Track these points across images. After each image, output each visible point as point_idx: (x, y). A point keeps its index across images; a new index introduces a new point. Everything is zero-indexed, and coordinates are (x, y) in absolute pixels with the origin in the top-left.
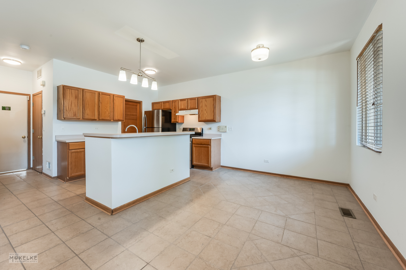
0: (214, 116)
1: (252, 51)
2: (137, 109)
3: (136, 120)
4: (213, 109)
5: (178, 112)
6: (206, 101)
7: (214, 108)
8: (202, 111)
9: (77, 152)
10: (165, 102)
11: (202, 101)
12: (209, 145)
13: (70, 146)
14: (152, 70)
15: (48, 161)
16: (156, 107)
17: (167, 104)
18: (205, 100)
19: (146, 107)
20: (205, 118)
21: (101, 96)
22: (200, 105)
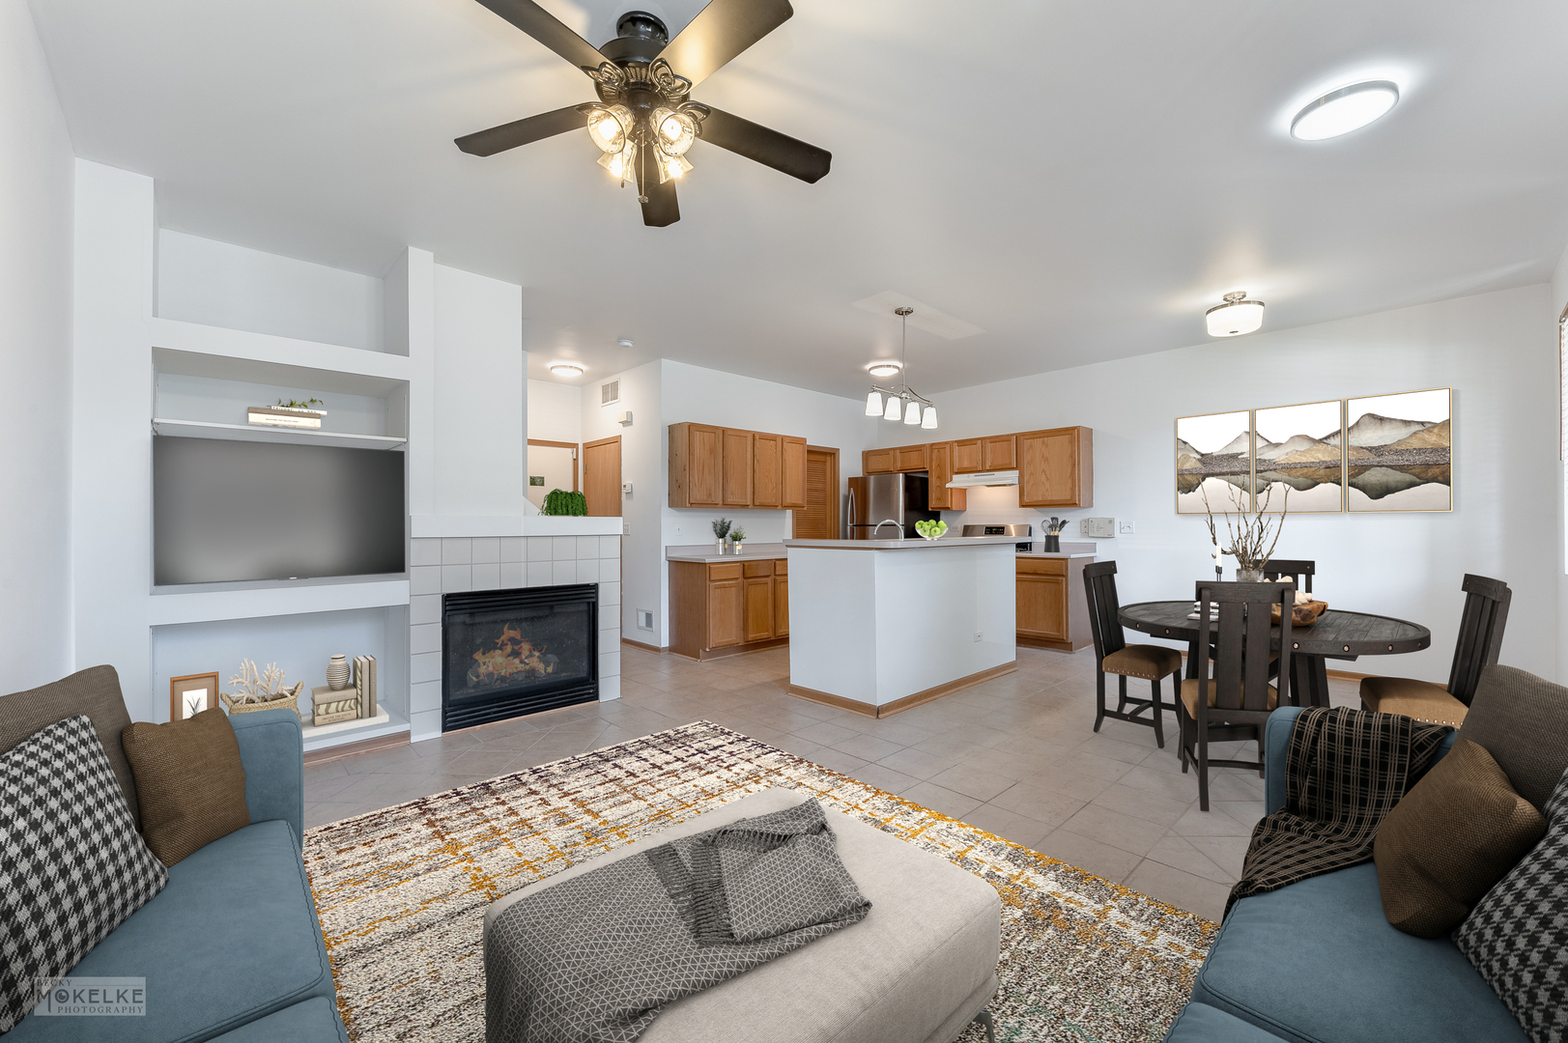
0: (1073, 489)
1: (1208, 312)
2: (825, 471)
3: (825, 504)
4: (1069, 470)
5: (951, 480)
6: (1047, 446)
7: (1074, 465)
8: (1032, 474)
9: (724, 587)
10: (904, 450)
11: (1031, 446)
12: (1062, 576)
13: (712, 571)
14: (889, 366)
15: (642, 611)
16: (877, 464)
17: (914, 455)
18: (1043, 443)
19: (850, 467)
20: (1043, 495)
21: (757, 444)
22: (1027, 458)
